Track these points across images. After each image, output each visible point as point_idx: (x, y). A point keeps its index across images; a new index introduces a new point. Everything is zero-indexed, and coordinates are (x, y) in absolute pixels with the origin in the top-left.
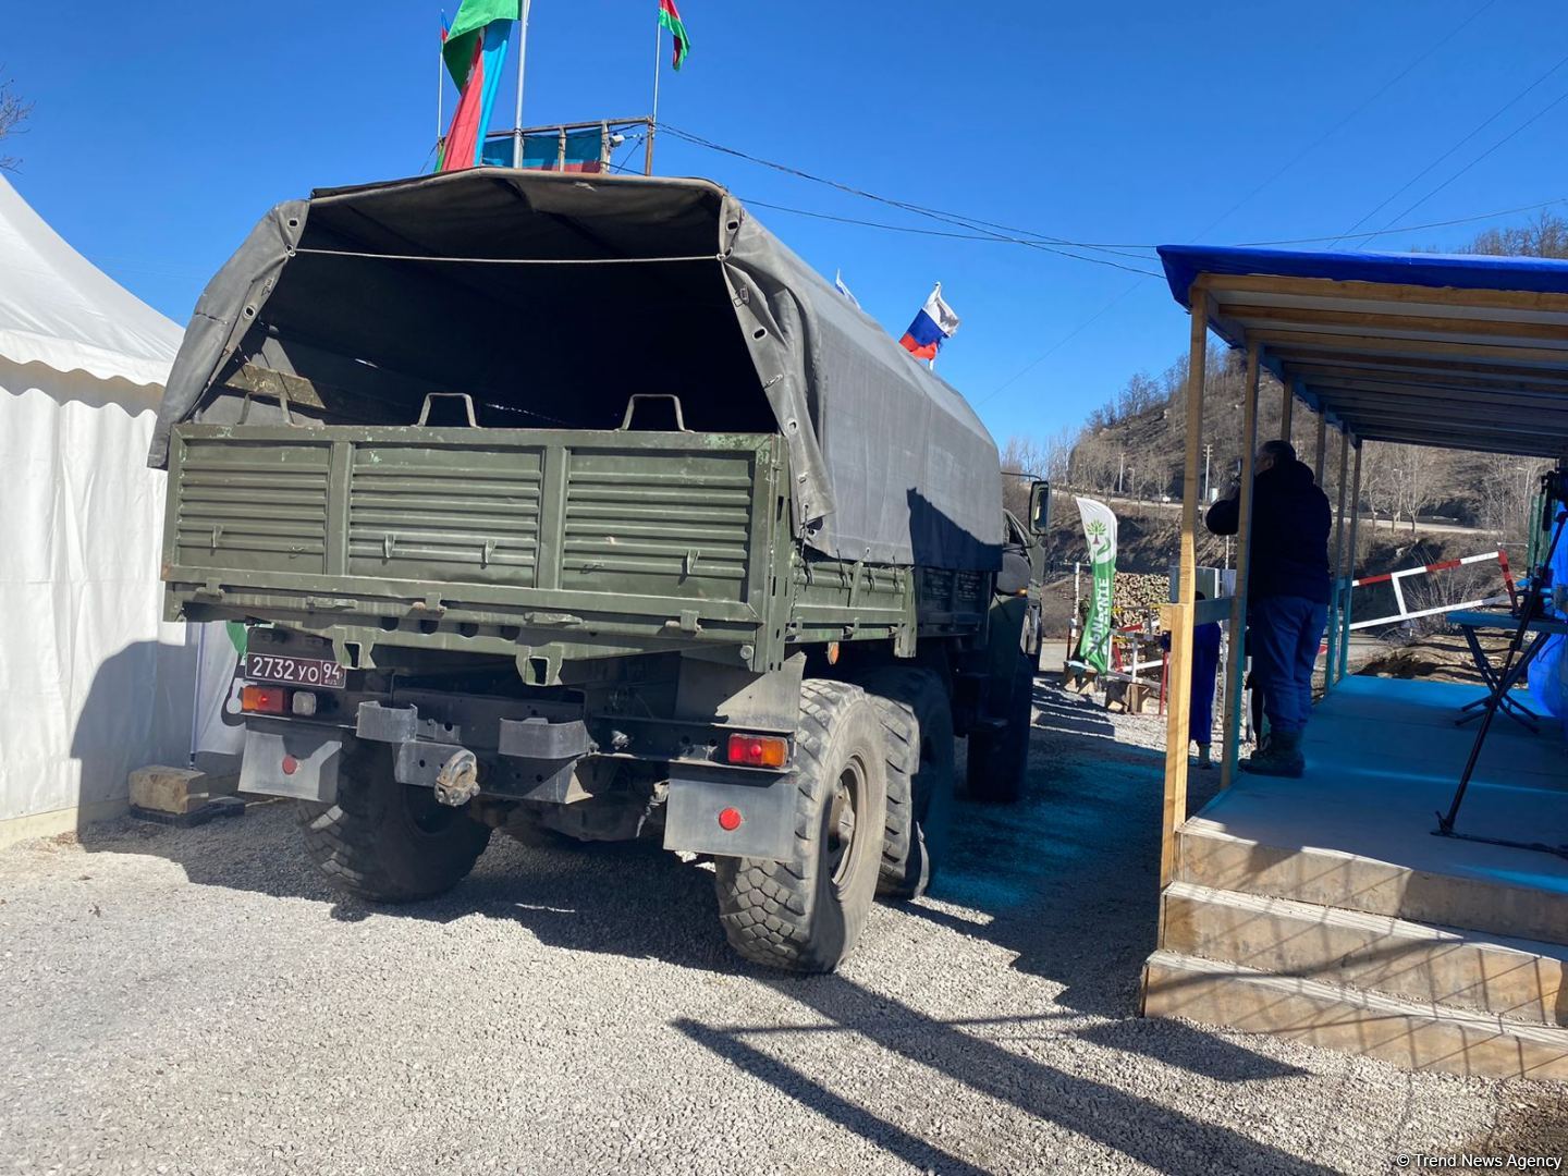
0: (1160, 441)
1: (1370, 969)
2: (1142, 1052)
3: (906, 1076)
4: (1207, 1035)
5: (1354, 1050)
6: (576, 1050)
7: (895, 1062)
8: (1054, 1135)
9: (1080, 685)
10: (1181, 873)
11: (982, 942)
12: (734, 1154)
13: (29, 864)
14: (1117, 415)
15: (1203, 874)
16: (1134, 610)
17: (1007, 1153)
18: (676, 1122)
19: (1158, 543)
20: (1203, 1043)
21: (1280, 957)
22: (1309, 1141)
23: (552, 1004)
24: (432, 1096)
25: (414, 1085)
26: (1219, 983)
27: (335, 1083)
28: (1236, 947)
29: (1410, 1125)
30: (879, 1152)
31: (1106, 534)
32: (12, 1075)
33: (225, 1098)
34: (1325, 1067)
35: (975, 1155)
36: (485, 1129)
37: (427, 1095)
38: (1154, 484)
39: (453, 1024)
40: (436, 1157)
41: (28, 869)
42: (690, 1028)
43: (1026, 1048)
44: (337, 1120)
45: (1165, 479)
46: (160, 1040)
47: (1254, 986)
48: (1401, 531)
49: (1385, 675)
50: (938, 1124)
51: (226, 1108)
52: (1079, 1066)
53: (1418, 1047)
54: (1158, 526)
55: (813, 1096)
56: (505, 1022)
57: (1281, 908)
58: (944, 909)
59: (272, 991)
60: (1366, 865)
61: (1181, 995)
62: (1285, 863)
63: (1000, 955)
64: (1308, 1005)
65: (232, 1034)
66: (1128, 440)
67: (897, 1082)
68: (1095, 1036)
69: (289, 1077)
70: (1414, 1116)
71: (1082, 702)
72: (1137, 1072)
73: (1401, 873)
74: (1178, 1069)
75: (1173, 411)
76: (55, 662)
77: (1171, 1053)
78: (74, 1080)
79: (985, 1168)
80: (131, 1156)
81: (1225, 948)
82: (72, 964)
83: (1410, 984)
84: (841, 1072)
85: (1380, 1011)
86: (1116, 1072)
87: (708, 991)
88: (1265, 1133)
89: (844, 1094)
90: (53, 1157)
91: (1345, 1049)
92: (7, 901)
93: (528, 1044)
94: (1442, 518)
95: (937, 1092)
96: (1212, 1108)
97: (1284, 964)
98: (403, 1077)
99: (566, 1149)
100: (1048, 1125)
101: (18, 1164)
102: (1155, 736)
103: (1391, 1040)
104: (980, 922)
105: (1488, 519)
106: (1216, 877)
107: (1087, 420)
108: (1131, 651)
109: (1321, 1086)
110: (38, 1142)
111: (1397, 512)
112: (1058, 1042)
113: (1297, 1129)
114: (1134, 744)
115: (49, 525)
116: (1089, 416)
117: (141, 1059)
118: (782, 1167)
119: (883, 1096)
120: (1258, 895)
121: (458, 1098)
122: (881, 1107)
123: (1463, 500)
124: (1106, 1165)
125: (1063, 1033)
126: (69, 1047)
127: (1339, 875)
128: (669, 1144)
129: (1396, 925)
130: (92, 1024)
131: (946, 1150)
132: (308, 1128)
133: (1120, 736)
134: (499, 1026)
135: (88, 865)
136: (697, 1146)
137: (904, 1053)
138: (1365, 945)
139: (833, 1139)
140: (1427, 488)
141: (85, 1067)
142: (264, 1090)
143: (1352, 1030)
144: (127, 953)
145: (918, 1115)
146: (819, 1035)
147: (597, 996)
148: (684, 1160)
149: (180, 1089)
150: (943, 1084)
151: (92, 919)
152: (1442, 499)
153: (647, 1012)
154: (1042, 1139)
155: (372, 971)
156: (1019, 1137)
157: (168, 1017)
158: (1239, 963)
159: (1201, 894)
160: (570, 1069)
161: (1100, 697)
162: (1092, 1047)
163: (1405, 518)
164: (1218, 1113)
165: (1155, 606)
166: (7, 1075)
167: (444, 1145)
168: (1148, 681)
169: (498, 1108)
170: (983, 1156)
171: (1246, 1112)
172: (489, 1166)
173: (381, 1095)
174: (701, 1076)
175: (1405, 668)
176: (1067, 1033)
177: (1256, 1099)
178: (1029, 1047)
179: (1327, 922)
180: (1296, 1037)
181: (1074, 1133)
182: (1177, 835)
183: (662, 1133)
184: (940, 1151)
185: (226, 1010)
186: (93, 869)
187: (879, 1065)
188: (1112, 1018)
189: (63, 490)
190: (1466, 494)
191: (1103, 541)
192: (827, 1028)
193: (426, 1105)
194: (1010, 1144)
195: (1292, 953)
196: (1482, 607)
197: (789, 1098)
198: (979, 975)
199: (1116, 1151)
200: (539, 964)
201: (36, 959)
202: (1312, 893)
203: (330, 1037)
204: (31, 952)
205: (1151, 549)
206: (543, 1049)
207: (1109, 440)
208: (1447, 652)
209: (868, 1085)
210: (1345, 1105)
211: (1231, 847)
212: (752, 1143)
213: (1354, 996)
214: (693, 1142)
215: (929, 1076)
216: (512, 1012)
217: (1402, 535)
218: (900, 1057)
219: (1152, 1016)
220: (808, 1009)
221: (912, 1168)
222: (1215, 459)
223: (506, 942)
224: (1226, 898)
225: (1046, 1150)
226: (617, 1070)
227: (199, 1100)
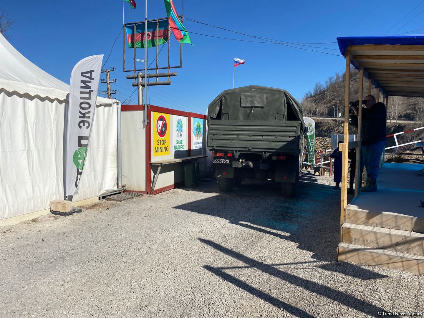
0: (324, 101)
1: (404, 246)
2: (339, 272)
3: (271, 280)
4: (357, 266)
5: (401, 270)
6: (177, 275)
7: (268, 277)
8: (316, 297)
9: (306, 168)
10: (346, 220)
11: (288, 241)
12: (225, 305)
13: (25, 228)
14: (312, 94)
15: (353, 220)
16: (321, 147)
17: (303, 302)
18: (207, 296)
19: (325, 129)
20: (356, 269)
21: (377, 243)
22: (391, 297)
23: (170, 262)
24: (138, 290)
25: (133, 287)
26: (360, 251)
27: (111, 287)
28: (364, 241)
29: (421, 291)
30: (266, 303)
31: (312, 126)
32: (21, 287)
33: (81, 292)
34: (393, 275)
35: (294, 303)
36: (154, 299)
37: (137, 290)
38: (323, 113)
39: (142, 268)
40: (140, 307)
41: (24, 229)
42: (209, 268)
43: (304, 271)
44: (112, 297)
45: (326, 111)
46: (62, 276)
47: (370, 252)
48: (393, 123)
49: (393, 162)
50: (282, 294)
51: (81, 295)
52: (321, 276)
53: (420, 268)
54: (325, 124)
55: (245, 287)
56: (157, 268)
57: (377, 229)
58: (276, 232)
59: (92, 261)
60: (402, 216)
61: (349, 255)
62: (377, 217)
63: (293, 245)
64: (387, 257)
65: (82, 274)
66: (315, 101)
67: (269, 282)
68: (324, 267)
69: (98, 285)
70: (422, 289)
71: (307, 173)
72: (338, 278)
73: (412, 218)
74: (350, 277)
75: (328, 93)
76: (28, 172)
77: (347, 272)
78: (39, 288)
79: (297, 307)
80: (55, 310)
81: (361, 241)
82: (37, 255)
83: (417, 250)
84: (252, 280)
85: (409, 258)
86: (332, 278)
87: (213, 257)
88: (378, 295)
89: (254, 286)
90: (34, 311)
91: (398, 269)
92: (19, 238)
93: (164, 274)
94: (404, 119)
95: (281, 285)
96: (361, 288)
97: (379, 245)
98: (130, 284)
99: (177, 304)
100: (314, 294)
101: (24, 313)
102: (329, 181)
103: (412, 267)
104: (287, 235)
105: (417, 118)
106: (357, 221)
107: (304, 96)
108: (321, 159)
109: (393, 280)
110: (29, 306)
111: (391, 117)
112: (313, 269)
113: (387, 294)
114: (323, 184)
115: (25, 134)
116: (305, 95)
117: (57, 281)
118: (239, 308)
119: (265, 286)
120: (369, 226)
121: (145, 290)
122: (265, 289)
123: (410, 114)
124: (332, 305)
125: (315, 267)
126: (37, 279)
127: (394, 219)
128: (206, 302)
129: (412, 234)
130: (43, 272)
131: (285, 302)
132: (104, 300)
133: (319, 182)
134: (155, 269)
135: (41, 227)
136: (214, 302)
137: (270, 274)
138: (403, 240)
139: (252, 299)
140: (400, 110)
141: (42, 284)
142: (91, 289)
143: (400, 264)
144: (52, 252)
145: (276, 292)
146: (245, 269)
147: (182, 259)
148: (210, 307)
149: (68, 290)
150: (282, 282)
151: (42, 242)
152: (404, 113)
153: (196, 264)
154: (313, 298)
155: (119, 255)
156: (306, 298)
157: (64, 269)
158: (365, 246)
159: (353, 226)
160: (176, 281)
161: (312, 172)
162: (324, 270)
163: (394, 119)
164: (363, 289)
165: (327, 146)
166: (20, 287)
167: (143, 304)
168: (326, 167)
169: (157, 293)
170: (296, 304)
171: (372, 289)
172: (156, 310)
173: (124, 290)
174: (213, 282)
175: (399, 160)
176: (316, 266)
177: (374, 285)
178: (305, 271)
179: (391, 233)
180: (383, 266)
181: (322, 296)
182: (345, 210)
183: (203, 299)
184: (284, 302)
185: (80, 267)
186: (42, 228)
187: (263, 277)
188: (328, 262)
189: (27, 125)
190: (411, 112)
191: (311, 129)
192: (247, 267)
193: (137, 292)
194: (304, 300)
195: (381, 242)
196: (420, 142)
197: (239, 288)
198: (288, 251)
199: (335, 301)
200: (165, 251)
201: (27, 254)
202: (386, 225)
203: (109, 273)
204: (26, 252)
205: (323, 131)
206: (168, 275)
207: (310, 101)
208: (411, 155)
209: (261, 283)
210: (401, 286)
211: (361, 212)
212: (229, 301)
213: (400, 254)
214: (212, 301)
215: (278, 280)
216: (159, 265)
217: (393, 124)
218: (269, 275)
219: (340, 261)
220: (241, 262)
221: (276, 307)
222: (340, 105)
223: (155, 245)
224: (360, 227)
225: (315, 301)
226: (189, 281)
227: (74, 293)
